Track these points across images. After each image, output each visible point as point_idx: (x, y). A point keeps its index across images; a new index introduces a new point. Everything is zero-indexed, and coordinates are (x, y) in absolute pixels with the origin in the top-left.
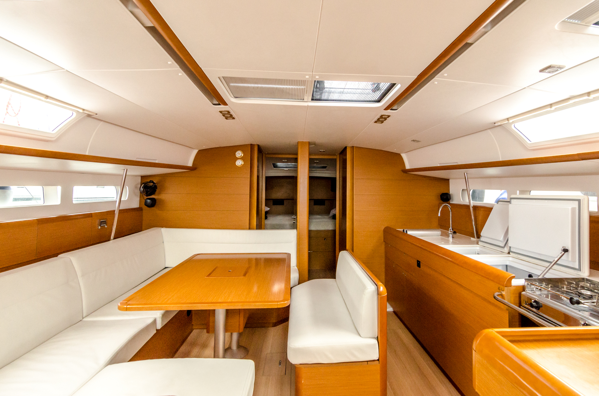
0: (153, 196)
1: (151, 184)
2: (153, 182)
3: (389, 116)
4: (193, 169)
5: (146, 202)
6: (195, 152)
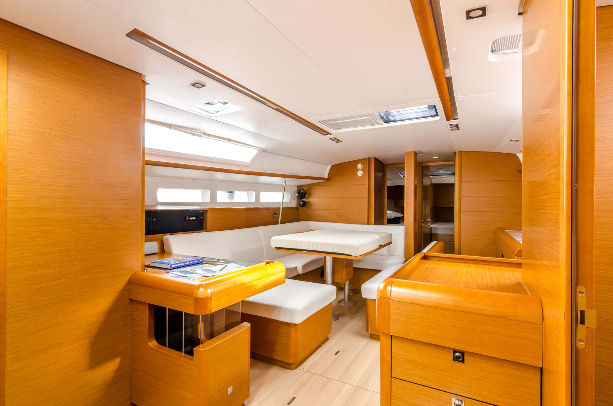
0: (304, 200)
1: (303, 191)
2: (303, 190)
3: (457, 124)
4: (328, 179)
5: (300, 203)
6: (329, 167)
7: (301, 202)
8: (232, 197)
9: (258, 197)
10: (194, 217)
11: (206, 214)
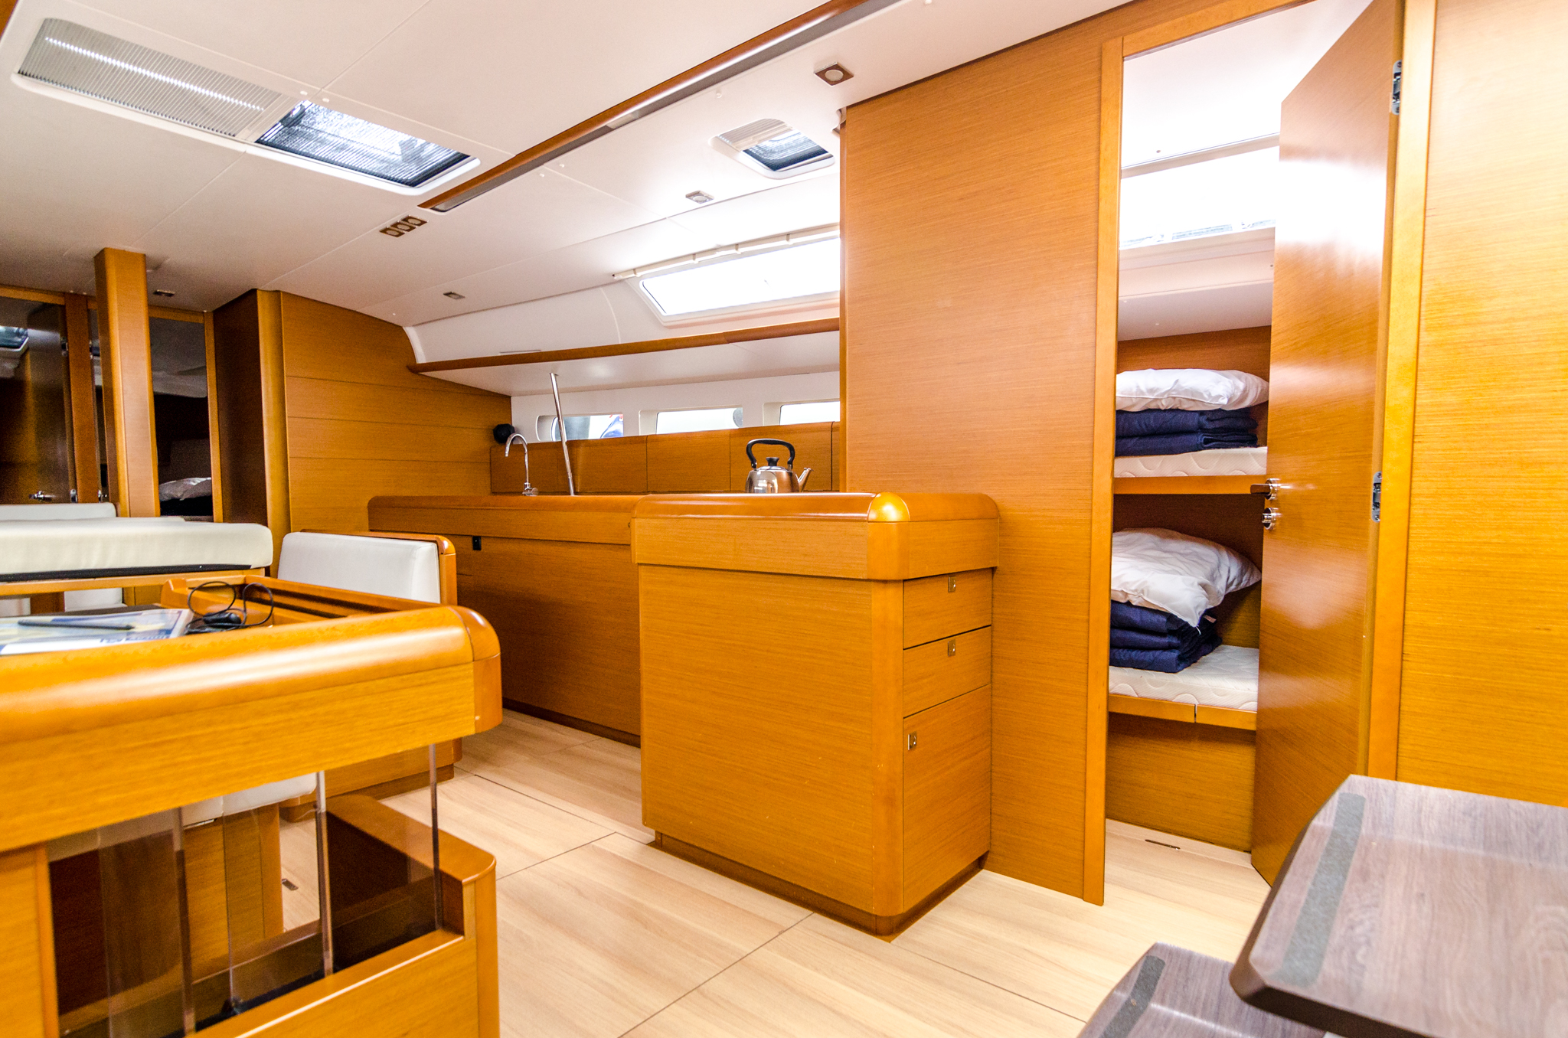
3: (423, 222)
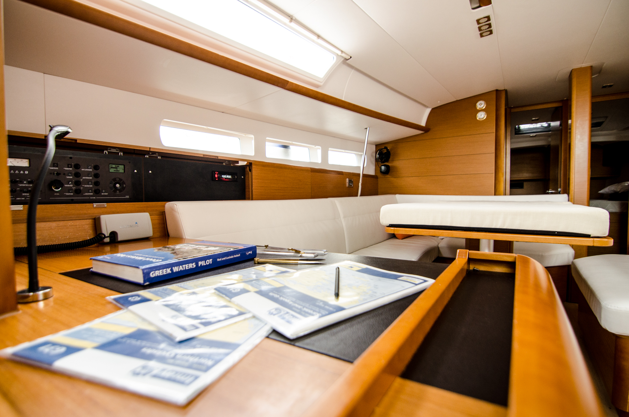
0: (387, 163)
1: (386, 151)
2: (387, 149)
4: (426, 130)
5: (381, 168)
6: (428, 111)
7: (383, 168)
8: (287, 154)
9: (325, 156)
10: (229, 175)
11: (250, 170)
